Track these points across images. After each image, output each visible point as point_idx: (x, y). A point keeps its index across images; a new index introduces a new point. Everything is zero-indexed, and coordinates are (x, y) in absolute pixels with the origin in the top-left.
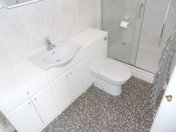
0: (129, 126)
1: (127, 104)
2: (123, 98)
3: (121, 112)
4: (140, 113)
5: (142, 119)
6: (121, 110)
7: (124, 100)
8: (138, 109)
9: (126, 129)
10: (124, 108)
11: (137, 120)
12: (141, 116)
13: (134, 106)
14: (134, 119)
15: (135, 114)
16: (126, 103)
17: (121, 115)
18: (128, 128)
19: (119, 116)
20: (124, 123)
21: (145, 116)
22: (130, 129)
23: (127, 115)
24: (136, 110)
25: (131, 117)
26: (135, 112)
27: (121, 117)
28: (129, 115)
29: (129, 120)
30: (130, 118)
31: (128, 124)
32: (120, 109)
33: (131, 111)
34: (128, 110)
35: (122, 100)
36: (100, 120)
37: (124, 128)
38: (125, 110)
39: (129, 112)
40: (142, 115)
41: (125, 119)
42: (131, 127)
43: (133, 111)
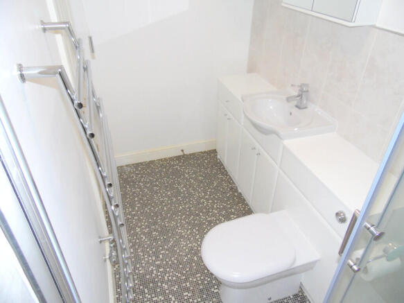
0: (150, 258)
1: (187, 290)
2: (205, 292)
3: (181, 266)
4: (153, 295)
5: (141, 287)
6: (184, 268)
7: (201, 291)
8: (163, 299)
9: (151, 252)
10: (184, 277)
11: (148, 277)
12: (146, 291)
13: (173, 299)
14: (153, 275)
15: (159, 284)
16: (192, 288)
17: (176, 261)
18: (149, 256)
19: (176, 256)
20: (161, 256)
21: (141, 297)
22: (146, 256)
23: (168, 270)
24: (163, 292)
25: (159, 274)
26: (161, 287)
27: (173, 259)
28: (165, 272)
29: (159, 266)
30: (160, 270)
31: (154, 258)
32: (188, 269)
33: (170, 283)
34: (174, 278)
35: (201, 287)
36: (192, 229)
37: (154, 250)
38: (179, 275)
39: (170, 278)
40: (147, 295)
41: (164, 262)
42: (146, 259)
43: (166, 286)
